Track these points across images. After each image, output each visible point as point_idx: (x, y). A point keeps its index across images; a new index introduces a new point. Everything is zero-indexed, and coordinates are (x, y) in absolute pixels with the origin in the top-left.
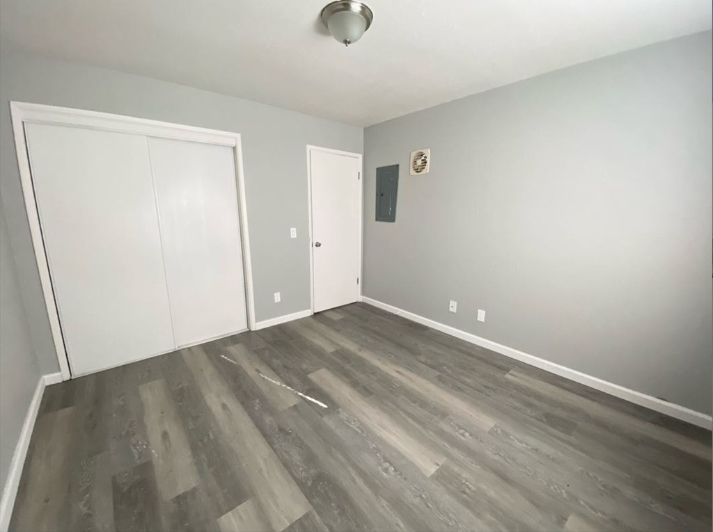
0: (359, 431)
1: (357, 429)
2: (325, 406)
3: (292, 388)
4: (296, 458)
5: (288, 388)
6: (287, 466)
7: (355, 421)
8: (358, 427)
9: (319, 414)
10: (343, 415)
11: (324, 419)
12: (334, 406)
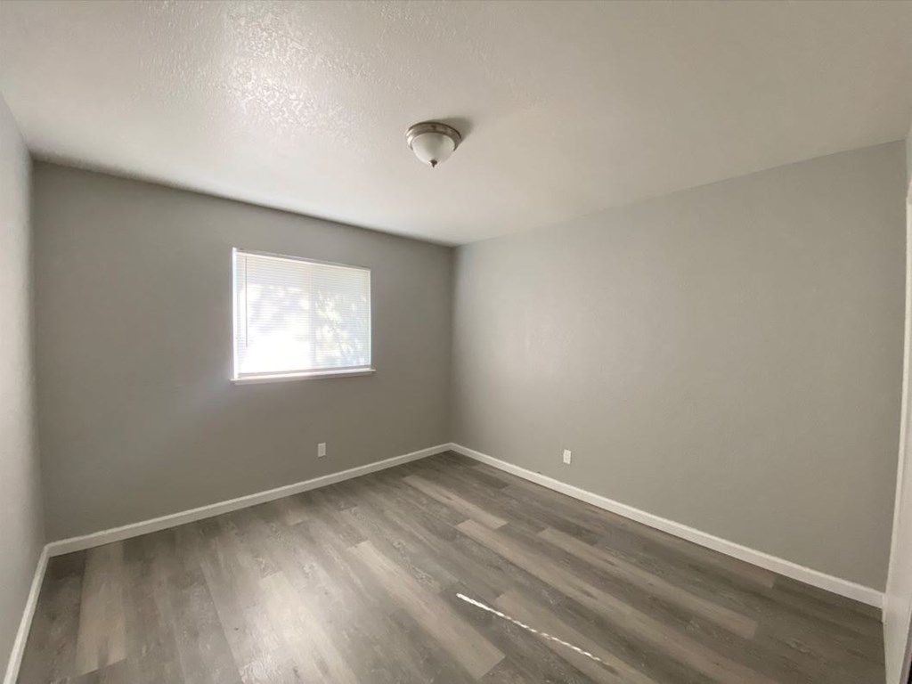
0: (417, 569)
1: (419, 570)
2: (460, 595)
3: (516, 625)
4: (475, 549)
5: (525, 626)
6: (480, 545)
7: (422, 578)
8: (417, 572)
9: (464, 586)
10: (435, 585)
11: (457, 580)
12: (448, 596)
